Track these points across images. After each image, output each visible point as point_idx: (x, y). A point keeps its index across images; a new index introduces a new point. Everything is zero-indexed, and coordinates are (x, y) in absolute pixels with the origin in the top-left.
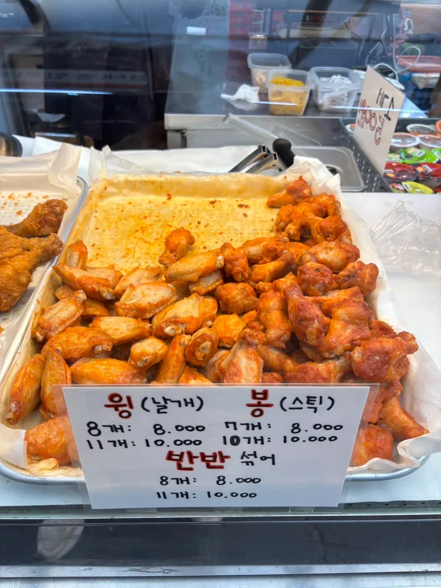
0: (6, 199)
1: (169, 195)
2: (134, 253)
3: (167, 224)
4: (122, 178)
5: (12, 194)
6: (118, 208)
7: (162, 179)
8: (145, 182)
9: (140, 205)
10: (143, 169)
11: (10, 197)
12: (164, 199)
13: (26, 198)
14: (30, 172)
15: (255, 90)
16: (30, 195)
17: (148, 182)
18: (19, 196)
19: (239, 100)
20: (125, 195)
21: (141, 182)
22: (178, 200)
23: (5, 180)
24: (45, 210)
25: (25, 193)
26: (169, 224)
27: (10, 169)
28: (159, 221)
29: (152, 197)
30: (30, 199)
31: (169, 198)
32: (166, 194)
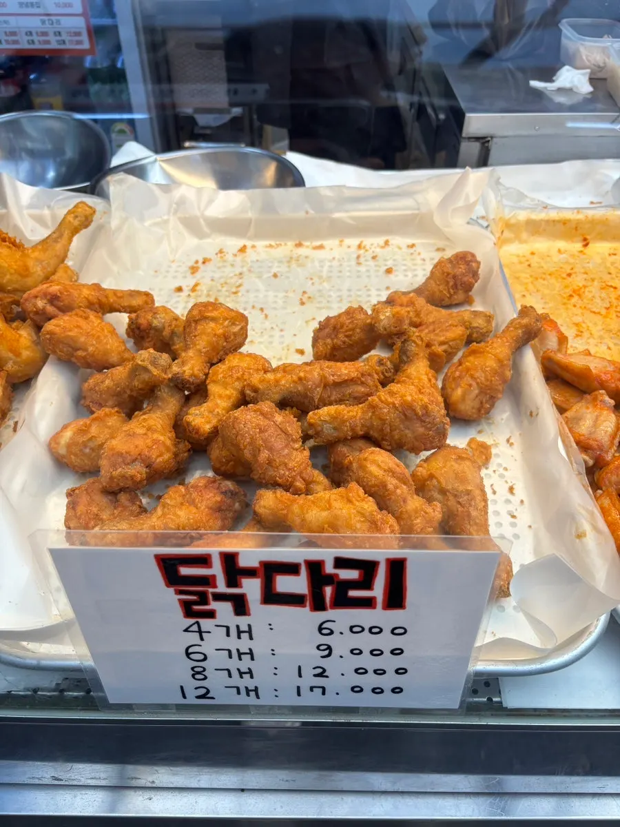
0: (354, 249)
1: (585, 239)
2: (588, 329)
3: (607, 286)
4: (522, 216)
5: (362, 242)
6: (521, 263)
7: (580, 217)
8: (554, 221)
9: (548, 256)
10: (537, 202)
11: (359, 247)
12: (578, 246)
13: (382, 247)
14: (390, 209)
15: (583, 74)
16: (387, 243)
17: (559, 221)
18: (372, 245)
19: (560, 90)
20: (521, 242)
21: (548, 222)
22: (600, 248)
23: (352, 222)
24: (460, 268)
25: (380, 240)
26: (609, 284)
27: (362, 206)
28: (593, 280)
29: (561, 244)
30: (388, 249)
31: (586, 245)
32: (581, 238)
